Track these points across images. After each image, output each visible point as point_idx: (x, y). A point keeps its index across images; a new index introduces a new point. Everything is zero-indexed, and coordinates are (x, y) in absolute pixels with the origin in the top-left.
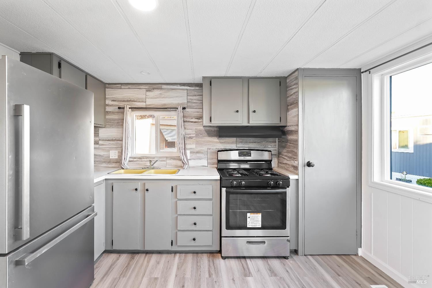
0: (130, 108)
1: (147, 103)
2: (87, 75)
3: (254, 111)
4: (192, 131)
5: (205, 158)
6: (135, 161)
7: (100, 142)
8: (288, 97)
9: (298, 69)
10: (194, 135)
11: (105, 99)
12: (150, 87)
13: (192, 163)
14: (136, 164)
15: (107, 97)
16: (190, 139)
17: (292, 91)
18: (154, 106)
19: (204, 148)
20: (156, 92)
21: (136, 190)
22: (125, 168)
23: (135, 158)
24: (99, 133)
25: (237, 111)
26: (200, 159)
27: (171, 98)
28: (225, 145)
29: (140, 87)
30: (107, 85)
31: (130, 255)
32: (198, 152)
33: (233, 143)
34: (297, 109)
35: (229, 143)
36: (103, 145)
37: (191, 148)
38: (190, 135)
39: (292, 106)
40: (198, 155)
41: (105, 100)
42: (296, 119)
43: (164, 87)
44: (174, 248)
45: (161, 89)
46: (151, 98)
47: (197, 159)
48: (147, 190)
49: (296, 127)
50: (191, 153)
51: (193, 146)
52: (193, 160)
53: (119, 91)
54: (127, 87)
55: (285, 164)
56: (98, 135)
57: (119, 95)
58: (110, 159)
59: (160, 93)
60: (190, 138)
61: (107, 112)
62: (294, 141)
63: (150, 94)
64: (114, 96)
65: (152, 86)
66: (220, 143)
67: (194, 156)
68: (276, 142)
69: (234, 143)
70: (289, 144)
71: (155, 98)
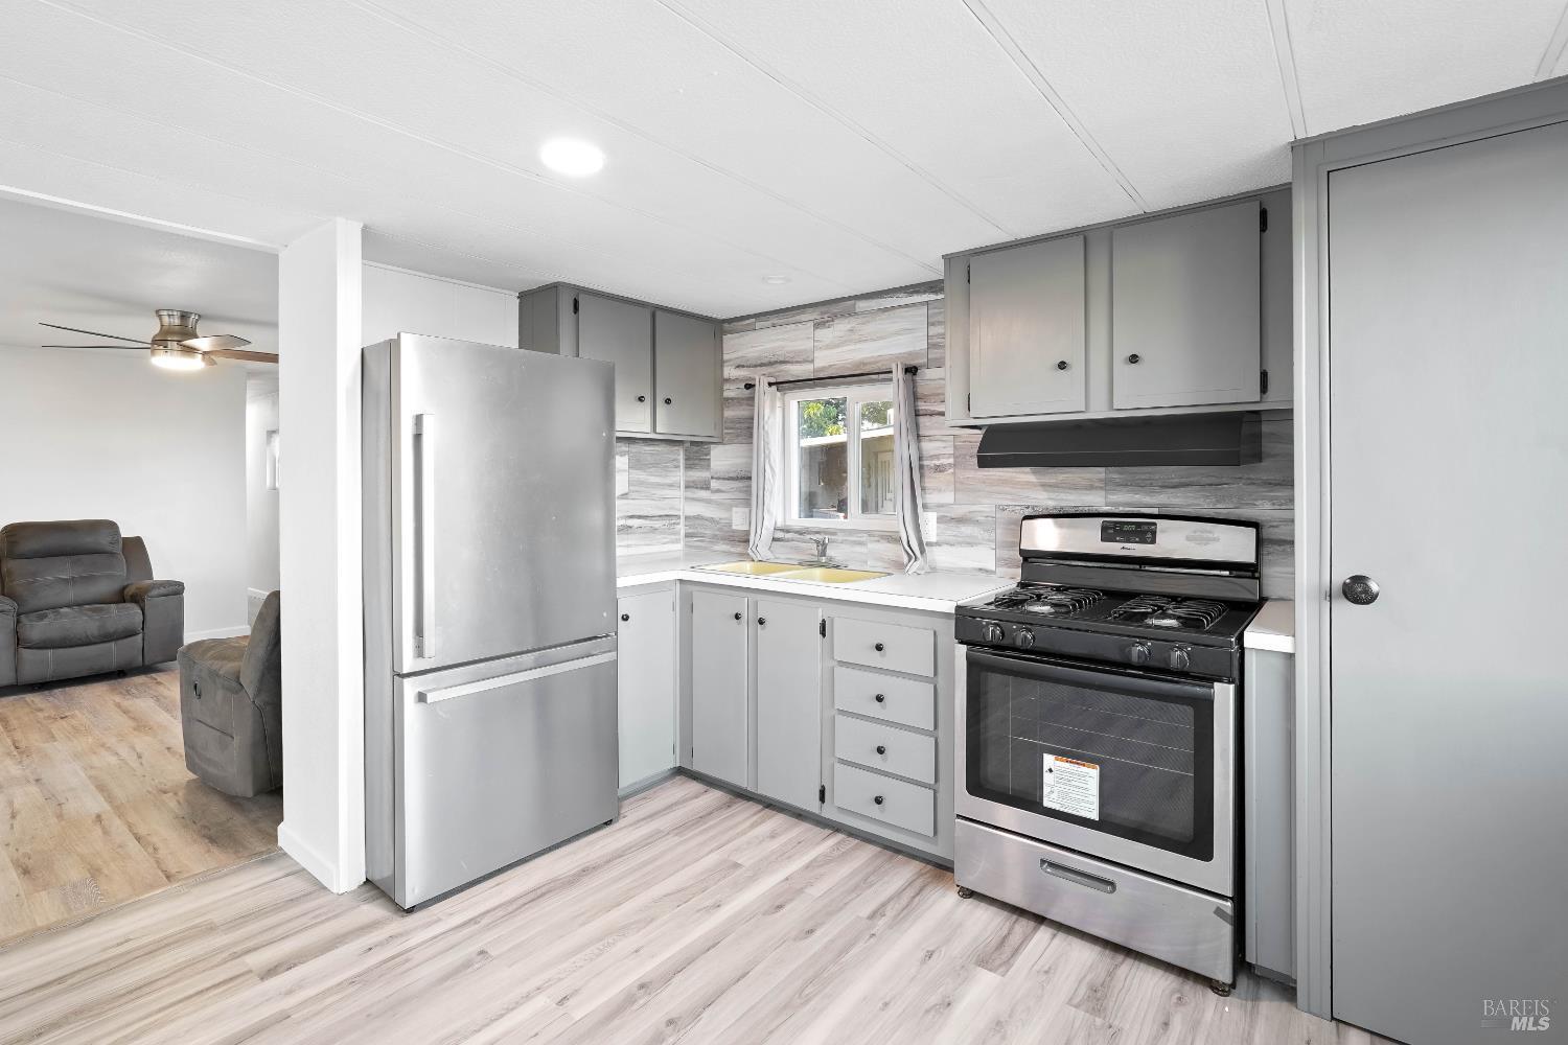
0: (770, 384)
1: (819, 364)
2: (655, 312)
3: (1134, 359)
4: (943, 444)
5: (990, 541)
6: (788, 541)
7: (714, 484)
10: (951, 461)
11: (722, 363)
12: (822, 313)
13: (941, 556)
14: (792, 548)
15: (726, 357)
16: (938, 475)
18: (834, 371)
19: (985, 507)
20: (841, 327)
21: (737, 617)
22: (756, 560)
23: (788, 531)
24: (709, 459)
25: (1062, 366)
26: (971, 544)
27: (882, 338)
28: (1063, 496)
29: (798, 318)
30: (726, 325)
31: (729, 796)
32: (961, 520)
33: (1091, 488)
35: (1074, 487)
36: (718, 491)
37: (942, 506)
38: (939, 459)
40: (966, 530)
41: (722, 366)
43: (862, 305)
44: (828, 812)
45: (851, 314)
46: (828, 347)
47: (960, 543)
48: (761, 622)
50: (940, 520)
51: (948, 497)
52: (949, 547)
53: (752, 335)
54: (769, 323)
56: (709, 466)
57: (751, 350)
58: (734, 531)
59: (849, 327)
60: (939, 469)
61: (727, 399)
63: (826, 335)
64: (740, 354)
65: (830, 309)
66: (1040, 488)
67: (952, 531)
69: (1096, 488)
71: (838, 346)
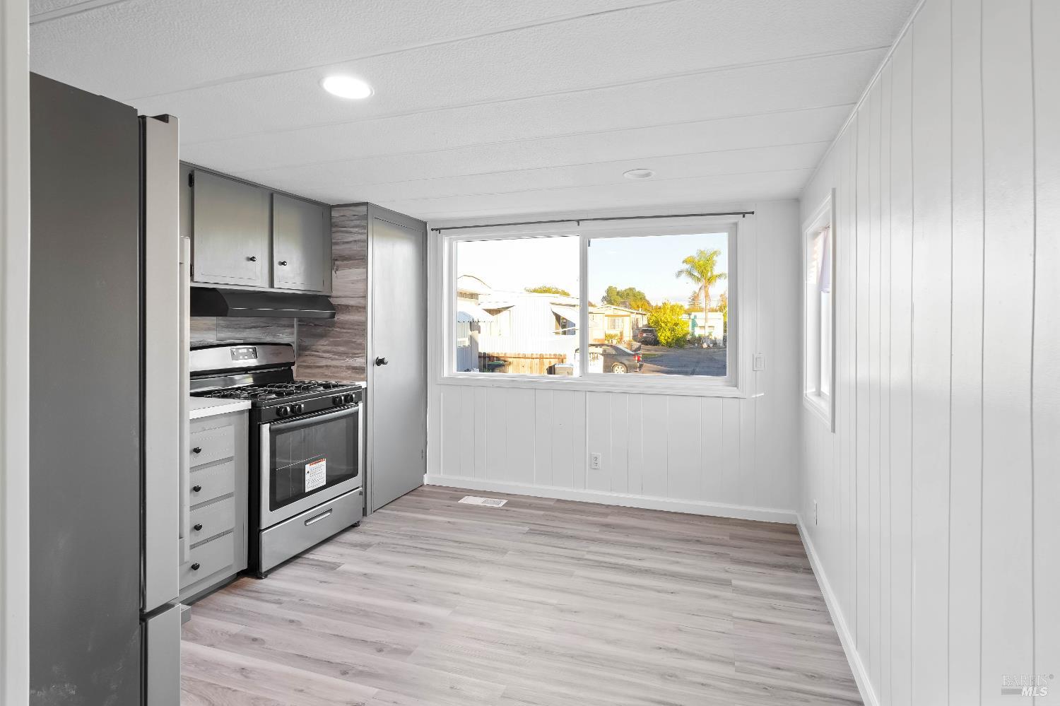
3: (284, 263)
8: (336, 244)
9: (366, 204)
17: (347, 235)
25: (252, 259)
33: (208, 329)
34: (365, 270)
39: (351, 262)
42: (360, 286)
49: (362, 301)
55: (325, 368)
62: (352, 324)
68: (293, 326)
69: (211, 330)
70: (337, 329)
